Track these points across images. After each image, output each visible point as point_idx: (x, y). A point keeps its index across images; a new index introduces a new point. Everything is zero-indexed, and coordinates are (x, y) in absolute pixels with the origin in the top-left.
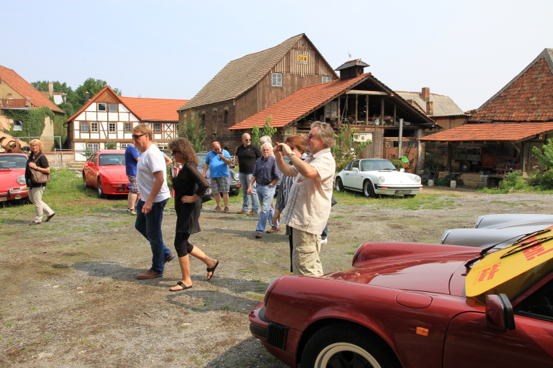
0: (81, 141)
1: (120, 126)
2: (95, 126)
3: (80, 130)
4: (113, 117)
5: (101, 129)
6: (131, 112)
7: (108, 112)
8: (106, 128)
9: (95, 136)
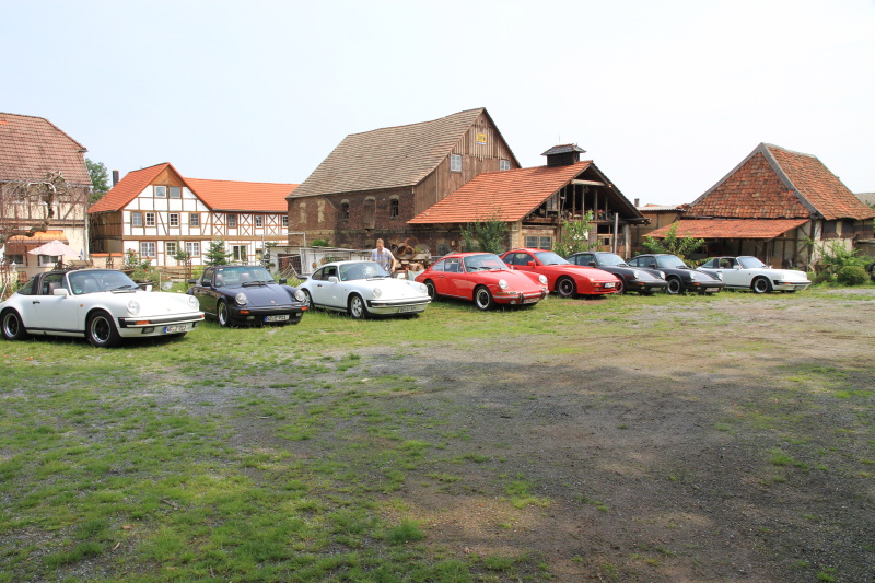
0: (132, 238)
1: (185, 218)
2: (150, 218)
3: (131, 223)
4: (175, 205)
5: (159, 221)
6: (199, 198)
7: (168, 198)
8: (165, 221)
9: (151, 232)
